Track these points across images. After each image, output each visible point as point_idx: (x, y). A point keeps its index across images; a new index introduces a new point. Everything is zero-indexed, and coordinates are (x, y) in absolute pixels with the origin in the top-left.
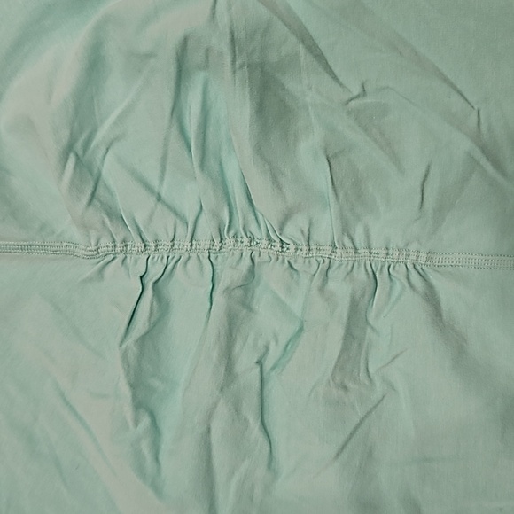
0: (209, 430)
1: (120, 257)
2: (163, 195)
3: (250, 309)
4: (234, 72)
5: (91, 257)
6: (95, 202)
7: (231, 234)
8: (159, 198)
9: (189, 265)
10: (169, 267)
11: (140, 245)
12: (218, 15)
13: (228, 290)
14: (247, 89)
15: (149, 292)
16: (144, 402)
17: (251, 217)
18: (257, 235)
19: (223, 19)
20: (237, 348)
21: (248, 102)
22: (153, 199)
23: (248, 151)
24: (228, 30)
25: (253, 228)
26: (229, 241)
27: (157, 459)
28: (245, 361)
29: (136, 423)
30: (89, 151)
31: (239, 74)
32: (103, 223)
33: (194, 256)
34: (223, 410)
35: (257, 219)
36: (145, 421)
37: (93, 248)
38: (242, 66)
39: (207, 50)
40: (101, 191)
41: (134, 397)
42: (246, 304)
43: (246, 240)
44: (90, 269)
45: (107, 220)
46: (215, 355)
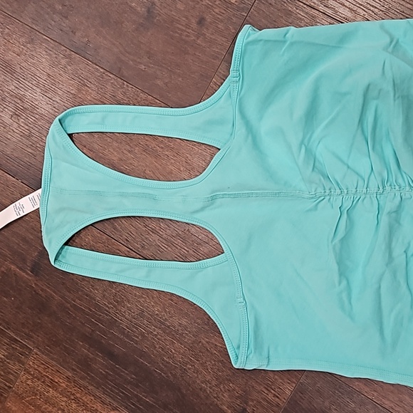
0: (380, 287)
1: (328, 197)
2: (349, 165)
3: (399, 224)
4: (395, 100)
5: (312, 198)
6: (315, 169)
7: (389, 184)
8: (348, 167)
9: (365, 201)
10: (355, 202)
11: (338, 191)
12: (386, 72)
13: (389, 213)
14: (401, 109)
15: (345, 216)
16: (343, 273)
17: (399, 175)
18: (403, 185)
19: (389, 74)
20: (393, 244)
21: (401, 115)
22: (346, 167)
23: (400, 140)
24: (391, 80)
25: (400, 181)
26: (388, 188)
27: (350, 303)
28: (398, 251)
29: (340, 283)
30: (310, 143)
31: (397, 102)
32: (320, 180)
33: (368, 196)
34: (387, 276)
35: (402, 176)
36: (344, 283)
37: (313, 193)
38: (398, 97)
39: (380, 90)
40: (317, 164)
41: (339, 270)
42: (397, 221)
43: (397, 187)
44: (311, 204)
45: (322, 178)
46: (383, 247)
